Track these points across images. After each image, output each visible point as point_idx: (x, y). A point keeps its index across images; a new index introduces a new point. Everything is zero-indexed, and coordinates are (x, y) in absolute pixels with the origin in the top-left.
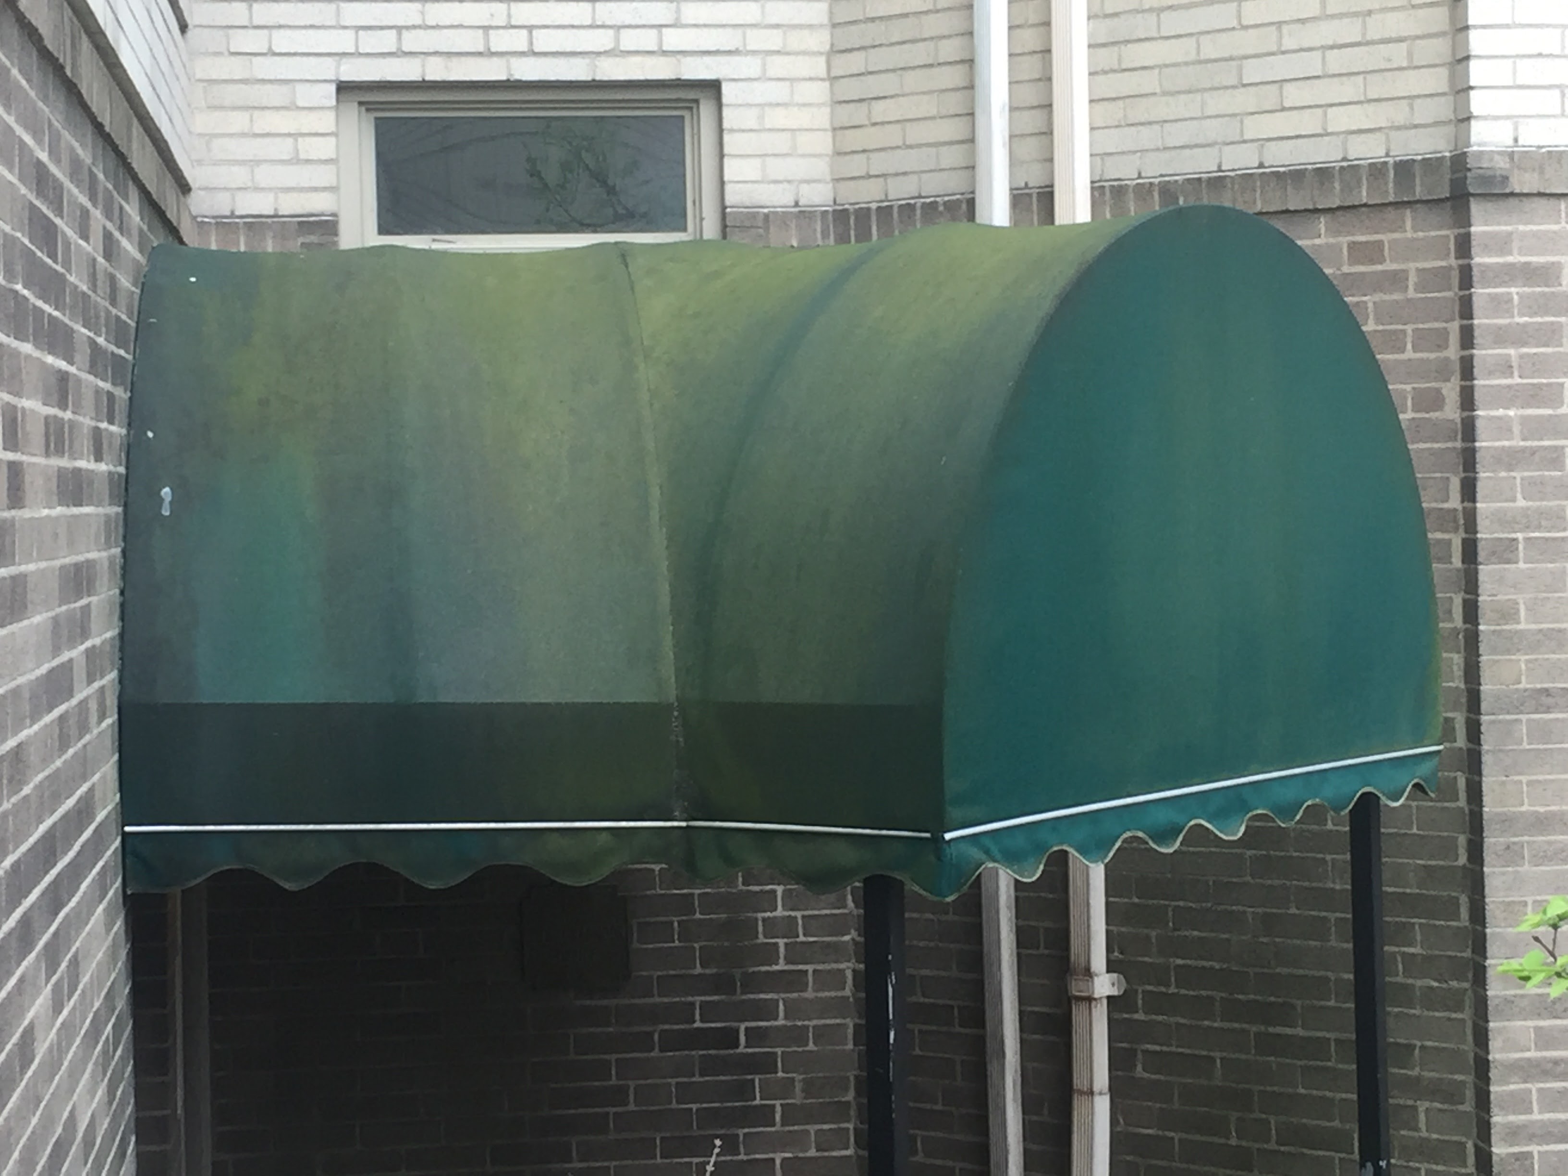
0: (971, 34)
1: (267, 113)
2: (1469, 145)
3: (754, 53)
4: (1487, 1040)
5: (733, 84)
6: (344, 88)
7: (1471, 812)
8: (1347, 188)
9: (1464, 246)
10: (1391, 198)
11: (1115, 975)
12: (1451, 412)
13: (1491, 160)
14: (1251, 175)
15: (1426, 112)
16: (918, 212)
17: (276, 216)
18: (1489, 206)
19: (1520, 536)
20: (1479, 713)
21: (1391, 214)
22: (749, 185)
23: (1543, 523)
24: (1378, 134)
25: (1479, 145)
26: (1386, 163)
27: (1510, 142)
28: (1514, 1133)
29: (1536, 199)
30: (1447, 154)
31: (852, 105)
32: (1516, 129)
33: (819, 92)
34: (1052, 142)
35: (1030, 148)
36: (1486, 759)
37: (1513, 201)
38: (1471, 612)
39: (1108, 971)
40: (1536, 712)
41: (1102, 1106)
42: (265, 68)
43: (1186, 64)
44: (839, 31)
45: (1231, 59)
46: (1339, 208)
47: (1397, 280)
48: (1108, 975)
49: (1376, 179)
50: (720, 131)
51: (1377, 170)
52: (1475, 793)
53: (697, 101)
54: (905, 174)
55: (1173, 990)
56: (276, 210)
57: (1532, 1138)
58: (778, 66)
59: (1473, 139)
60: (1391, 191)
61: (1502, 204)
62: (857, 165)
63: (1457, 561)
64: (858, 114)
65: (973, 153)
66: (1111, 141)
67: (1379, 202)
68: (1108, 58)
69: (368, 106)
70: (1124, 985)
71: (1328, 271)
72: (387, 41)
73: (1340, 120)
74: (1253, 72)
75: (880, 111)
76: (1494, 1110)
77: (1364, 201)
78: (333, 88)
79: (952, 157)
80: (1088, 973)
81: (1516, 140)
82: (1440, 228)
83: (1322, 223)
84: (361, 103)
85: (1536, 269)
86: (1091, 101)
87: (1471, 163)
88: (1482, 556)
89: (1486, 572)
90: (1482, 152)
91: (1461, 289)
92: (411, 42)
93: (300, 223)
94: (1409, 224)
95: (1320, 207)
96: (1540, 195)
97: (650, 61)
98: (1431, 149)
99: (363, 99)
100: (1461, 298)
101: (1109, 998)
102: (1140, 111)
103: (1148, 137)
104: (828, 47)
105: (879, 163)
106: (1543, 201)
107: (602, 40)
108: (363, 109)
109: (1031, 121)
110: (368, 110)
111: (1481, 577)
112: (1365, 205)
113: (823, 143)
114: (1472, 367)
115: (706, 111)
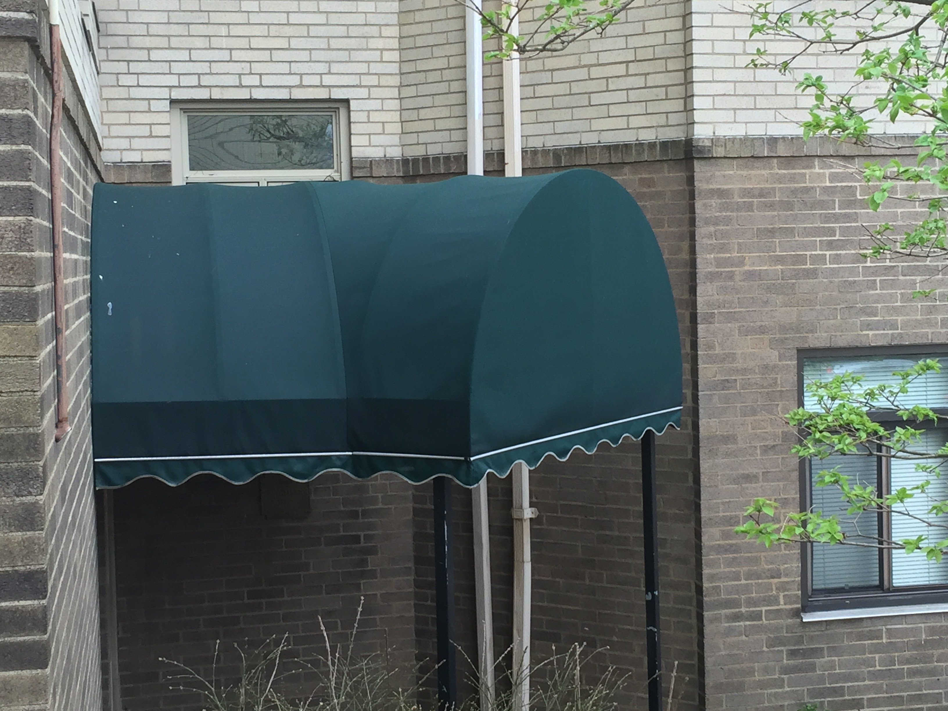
0: (465, 79)
1: (137, 114)
2: (693, 135)
3: (365, 86)
4: (701, 536)
5: (355, 101)
6: (173, 102)
7: (694, 435)
8: (639, 154)
9: (691, 180)
10: (658, 158)
11: (533, 509)
12: (685, 256)
13: (703, 142)
14: (595, 146)
15: (674, 119)
16: (442, 161)
17: (142, 162)
18: (703, 162)
19: (716, 311)
20: (698, 391)
21: (658, 165)
22: (363, 148)
23: (726, 305)
24: (652, 129)
25: (698, 135)
26: (655, 142)
27: (712, 134)
28: (712, 578)
29: (723, 160)
30: (684, 139)
31: (410, 111)
32: (714, 128)
33: (395, 104)
34: (504, 129)
35: (492, 133)
36: (701, 411)
37: (713, 161)
38: (694, 346)
39: (530, 507)
40: (723, 390)
41: (528, 568)
42: (136, 93)
43: (565, 95)
44: (403, 77)
45: (586, 93)
46: (635, 162)
47: (660, 195)
48: (530, 509)
49: (651, 149)
50: (350, 123)
51: (652, 145)
52: (696, 427)
53: (338, 108)
54: (435, 143)
55: (559, 515)
56: (142, 159)
57: (720, 579)
58: (376, 92)
59: (695, 133)
60: (658, 155)
61: (707, 161)
62: (412, 139)
63: (688, 323)
64: (413, 115)
65: (466, 134)
66: (531, 130)
67: (653, 160)
68: (529, 91)
69: (185, 111)
70: (538, 513)
71: (629, 191)
72: (193, 81)
73: (635, 122)
74: (596, 99)
75: (423, 114)
76: (704, 567)
77: (646, 159)
78: (168, 102)
79: (457, 135)
80: (521, 507)
81: (714, 133)
82: (680, 172)
83: (627, 169)
84: (181, 109)
85: (724, 190)
86: (521, 111)
87: (694, 144)
88: (699, 320)
89: (701, 327)
90: (699, 139)
91: (690, 200)
92: (205, 80)
93: (153, 165)
94: (666, 170)
95: (626, 161)
96: (725, 158)
97: (316, 90)
98: (677, 136)
99: (181, 107)
100: (690, 204)
101: (531, 519)
102: (543, 116)
103: (547, 128)
104: (399, 84)
105: (423, 138)
106: (726, 160)
107: (294, 80)
108: (182, 112)
109: (493, 120)
110: (184, 112)
111: (699, 330)
112: (646, 161)
113: (397, 128)
114: (695, 236)
115: (343, 113)
